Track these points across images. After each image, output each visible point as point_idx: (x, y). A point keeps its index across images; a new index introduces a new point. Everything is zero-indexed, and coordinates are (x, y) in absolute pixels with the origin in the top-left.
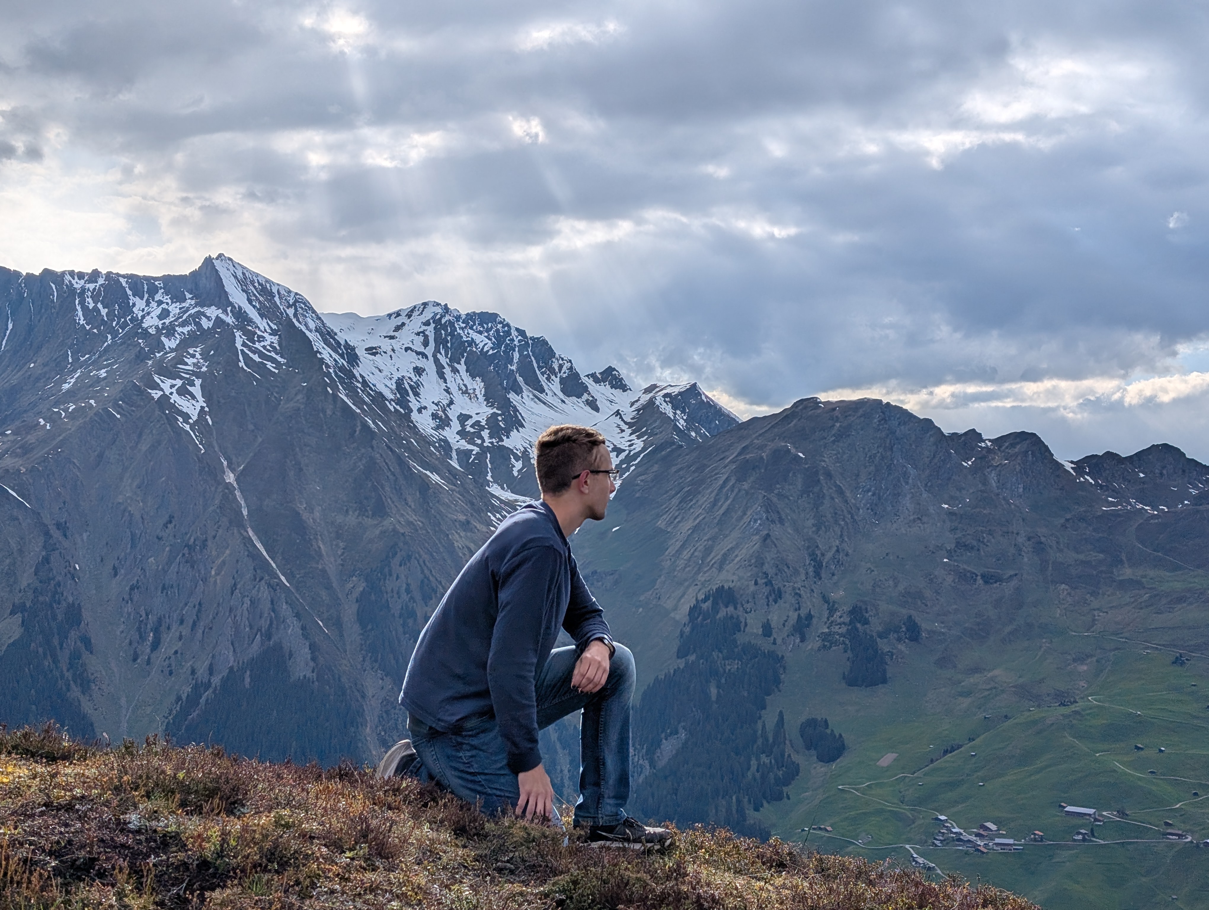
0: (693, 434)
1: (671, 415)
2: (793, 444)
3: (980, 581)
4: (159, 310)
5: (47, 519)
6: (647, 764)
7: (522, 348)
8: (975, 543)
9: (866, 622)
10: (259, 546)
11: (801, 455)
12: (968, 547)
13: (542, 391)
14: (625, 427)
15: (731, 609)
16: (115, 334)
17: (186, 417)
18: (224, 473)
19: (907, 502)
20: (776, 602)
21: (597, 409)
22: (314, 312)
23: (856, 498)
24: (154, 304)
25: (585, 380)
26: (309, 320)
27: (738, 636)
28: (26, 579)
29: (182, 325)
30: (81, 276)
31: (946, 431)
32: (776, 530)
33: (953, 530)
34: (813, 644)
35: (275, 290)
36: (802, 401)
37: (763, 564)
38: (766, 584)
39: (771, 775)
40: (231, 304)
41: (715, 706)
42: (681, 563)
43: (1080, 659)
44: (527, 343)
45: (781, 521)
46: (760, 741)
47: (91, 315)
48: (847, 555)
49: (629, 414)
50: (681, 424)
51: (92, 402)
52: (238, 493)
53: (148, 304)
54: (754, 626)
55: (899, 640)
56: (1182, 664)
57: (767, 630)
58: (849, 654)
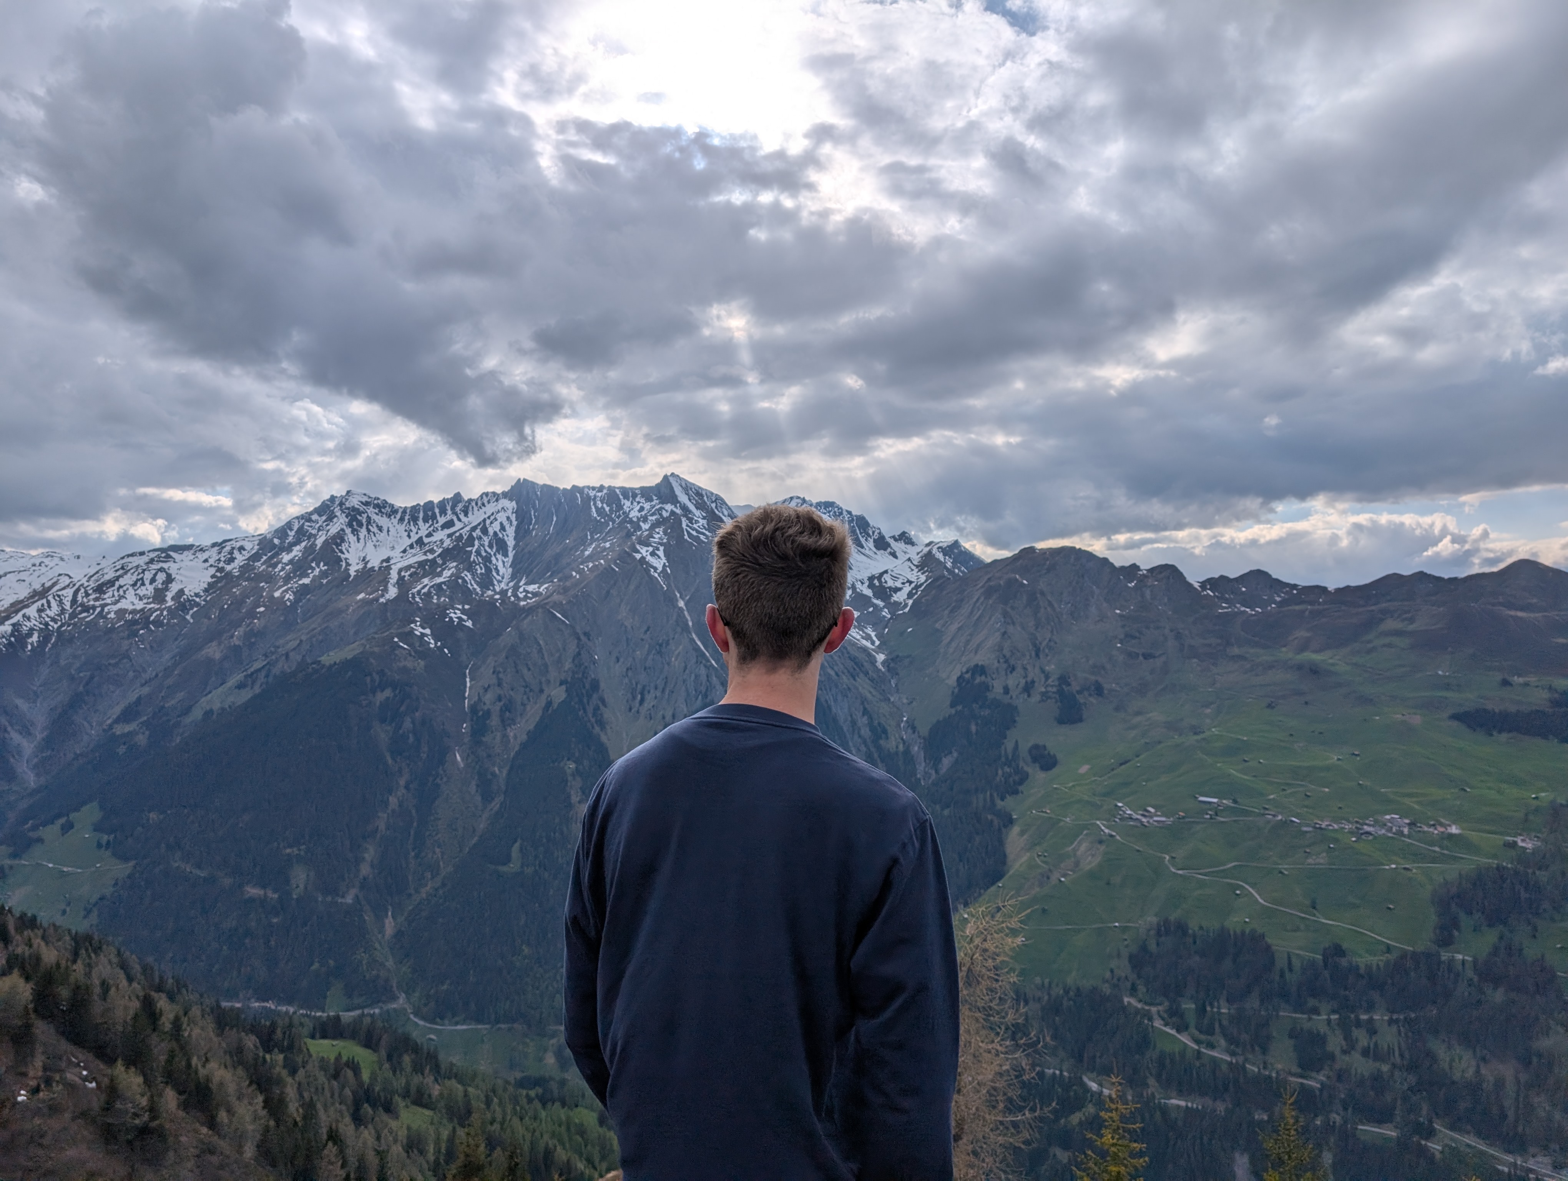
0: (957, 571)
1: (942, 560)
2: (1020, 575)
3: (1141, 658)
4: (638, 508)
5: (579, 630)
6: (933, 772)
7: (850, 522)
8: (1137, 635)
9: (1069, 685)
10: (699, 643)
11: (1025, 582)
12: (1134, 637)
13: (862, 547)
14: (913, 567)
15: (983, 678)
16: (614, 521)
17: (655, 569)
18: (677, 601)
19: (1093, 610)
20: (1011, 672)
21: (896, 557)
22: (727, 505)
23: (1060, 608)
24: (635, 504)
25: (888, 540)
26: (724, 510)
27: (988, 694)
28: (568, 665)
29: (652, 515)
30: (593, 488)
31: (1117, 564)
32: (1011, 629)
33: (1123, 626)
34: (1036, 698)
35: (704, 493)
36: (1025, 549)
37: (1002, 650)
38: (1005, 662)
39: (1011, 779)
40: (679, 502)
41: (974, 736)
42: (951, 650)
43: (1207, 706)
44: (853, 520)
45: (1014, 623)
46: (1003, 759)
47: (600, 511)
48: (1056, 643)
49: (916, 559)
50: (949, 565)
51: (602, 561)
52: (686, 613)
53: (632, 503)
54: (997, 688)
55: (1090, 695)
56: (1273, 708)
57: (1006, 690)
58: (1059, 704)
